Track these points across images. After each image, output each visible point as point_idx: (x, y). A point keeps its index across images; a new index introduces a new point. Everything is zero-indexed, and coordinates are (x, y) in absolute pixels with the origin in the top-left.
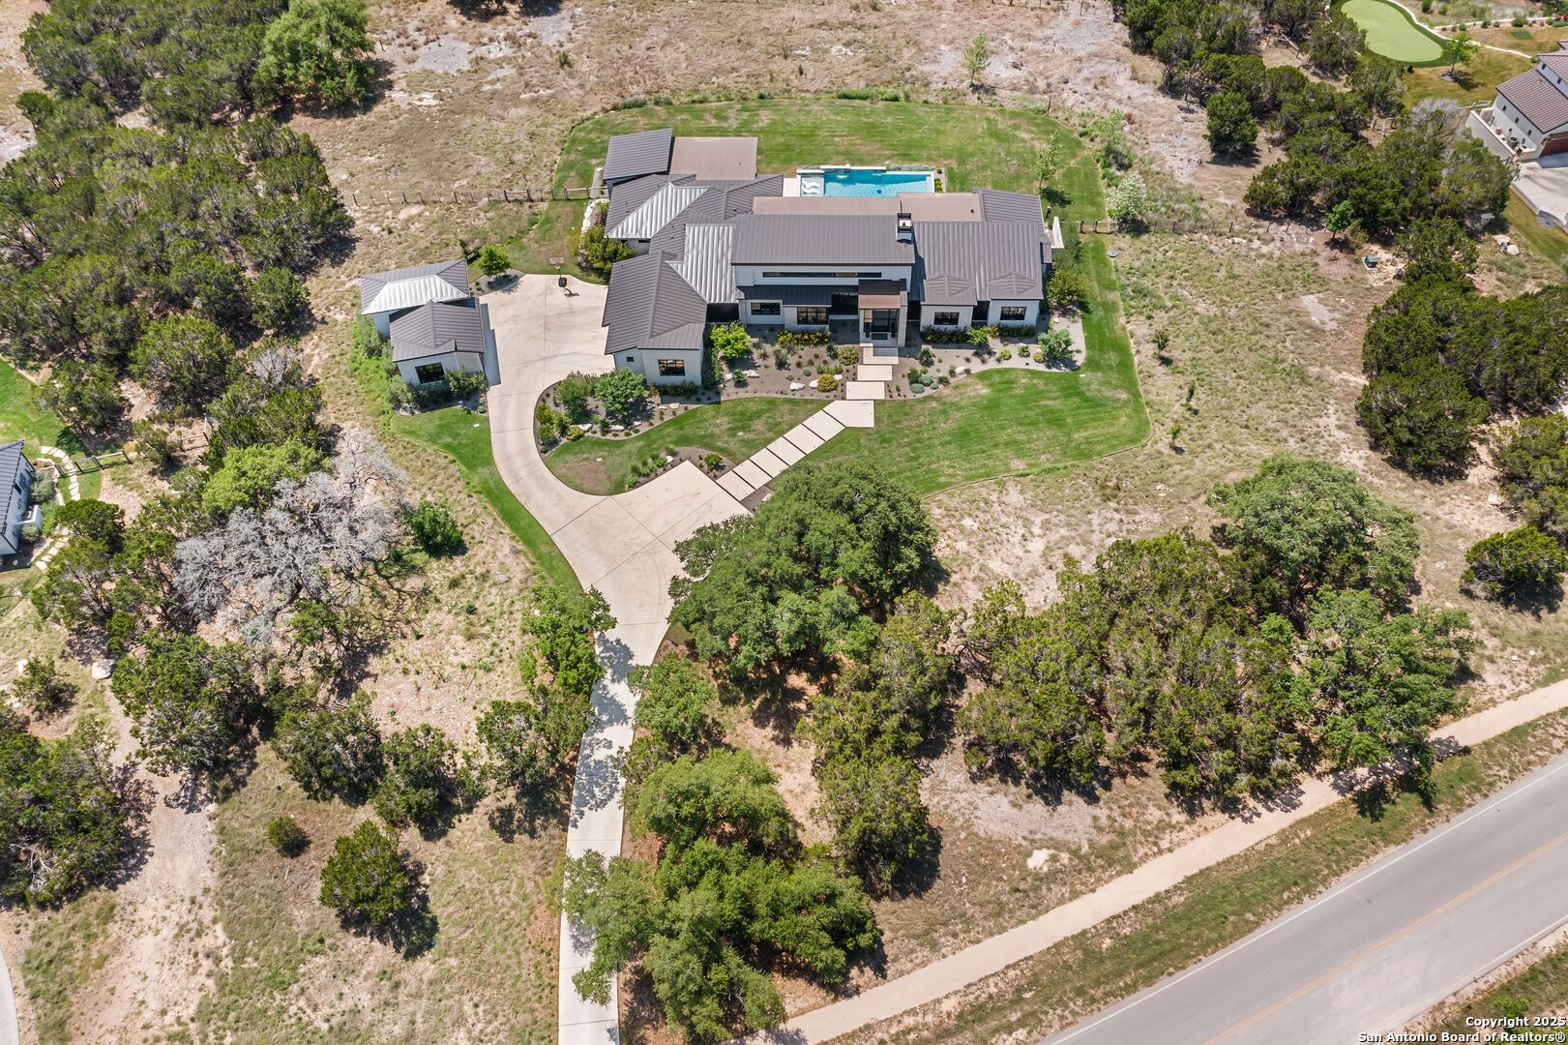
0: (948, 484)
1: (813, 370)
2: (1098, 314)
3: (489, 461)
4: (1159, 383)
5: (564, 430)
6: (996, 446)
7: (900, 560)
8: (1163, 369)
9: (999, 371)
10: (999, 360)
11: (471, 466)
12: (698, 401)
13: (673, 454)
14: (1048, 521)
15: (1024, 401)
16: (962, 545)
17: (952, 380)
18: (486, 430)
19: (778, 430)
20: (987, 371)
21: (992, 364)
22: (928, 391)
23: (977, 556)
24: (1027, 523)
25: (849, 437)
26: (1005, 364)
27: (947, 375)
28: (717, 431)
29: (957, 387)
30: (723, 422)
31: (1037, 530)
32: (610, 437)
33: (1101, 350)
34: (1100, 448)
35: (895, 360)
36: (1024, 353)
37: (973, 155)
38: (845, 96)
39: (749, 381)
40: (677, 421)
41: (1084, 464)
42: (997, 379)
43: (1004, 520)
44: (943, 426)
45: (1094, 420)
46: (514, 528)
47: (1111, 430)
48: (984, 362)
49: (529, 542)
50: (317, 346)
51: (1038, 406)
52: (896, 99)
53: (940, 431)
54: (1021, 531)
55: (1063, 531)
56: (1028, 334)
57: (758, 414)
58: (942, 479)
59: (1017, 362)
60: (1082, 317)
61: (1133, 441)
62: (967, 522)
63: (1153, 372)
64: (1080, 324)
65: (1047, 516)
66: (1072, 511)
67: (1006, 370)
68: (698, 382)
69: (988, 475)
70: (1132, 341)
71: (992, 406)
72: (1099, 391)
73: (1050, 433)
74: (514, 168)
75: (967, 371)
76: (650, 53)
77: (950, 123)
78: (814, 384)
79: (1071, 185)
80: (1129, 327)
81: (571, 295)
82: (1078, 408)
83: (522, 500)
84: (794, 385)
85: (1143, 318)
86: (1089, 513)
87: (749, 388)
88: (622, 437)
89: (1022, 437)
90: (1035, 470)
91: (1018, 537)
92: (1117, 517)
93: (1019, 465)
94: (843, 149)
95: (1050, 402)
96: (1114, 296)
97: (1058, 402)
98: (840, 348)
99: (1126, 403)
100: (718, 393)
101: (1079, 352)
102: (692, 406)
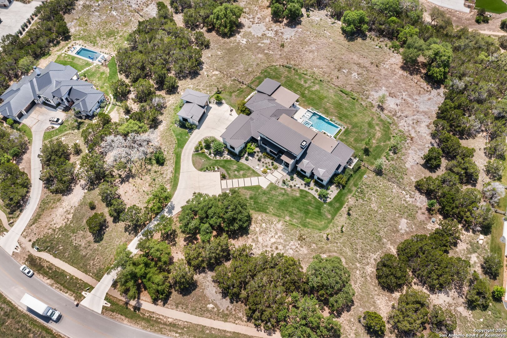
0: (268, 213)
1: (265, 165)
2: (345, 191)
3: (182, 148)
4: (342, 219)
5: (202, 149)
6: (287, 210)
8: (346, 216)
9: (307, 192)
10: (309, 189)
11: (178, 147)
12: (234, 158)
13: (218, 169)
14: (281, 236)
15: (304, 204)
16: (257, 229)
17: (293, 188)
18: (187, 140)
19: (244, 176)
20: (303, 190)
21: (307, 189)
22: (285, 187)
23: (258, 234)
24: (276, 233)
25: (258, 188)
26: (310, 191)
27: (293, 185)
28: (232, 168)
29: (292, 190)
30: (235, 167)
31: (276, 237)
32: (209, 156)
33: (336, 201)
34: (310, 226)
35: (285, 174)
36: (317, 191)
37: (358, 127)
38: (341, 91)
39: (249, 160)
40: (226, 161)
41: (302, 228)
42: (304, 193)
43: (272, 229)
44: (280, 198)
45: (316, 218)
46: (175, 167)
47: (317, 224)
48: (305, 187)
49: (176, 172)
50: (173, 98)
51: (306, 207)
52: (354, 99)
53: (278, 199)
54: (273, 235)
55: (282, 241)
56: (321, 186)
57: (243, 170)
58: (268, 211)
59: (313, 192)
60: (341, 190)
61: (319, 230)
62: (264, 225)
63: (343, 215)
64: (338, 191)
65: (282, 235)
66: (289, 238)
67: (309, 193)
68: (238, 153)
69: (279, 216)
70: (347, 204)
71: (295, 200)
72: (325, 212)
73: (302, 215)
74: (247, 72)
75: (299, 187)
76: (306, 52)
77: (361, 114)
78: (262, 169)
79: (374, 150)
80: (350, 200)
81: (231, 115)
82: (315, 213)
83: (181, 161)
84: (257, 167)
85: (355, 199)
86: (292, 240)
87: (248, 162)
88: (212, 158)
89: (295, 212)
90: (290, 222)
91: (271, 235)
92: (297, 245)
93: (287, 218)
94: (326, 107)
95: (310, 207)
96: (354, 189)
97: (312, 208)
98: (275, 163)
99: (328, 219)
100: (240, 159)
101: (330, 198)
102: (232, 159)
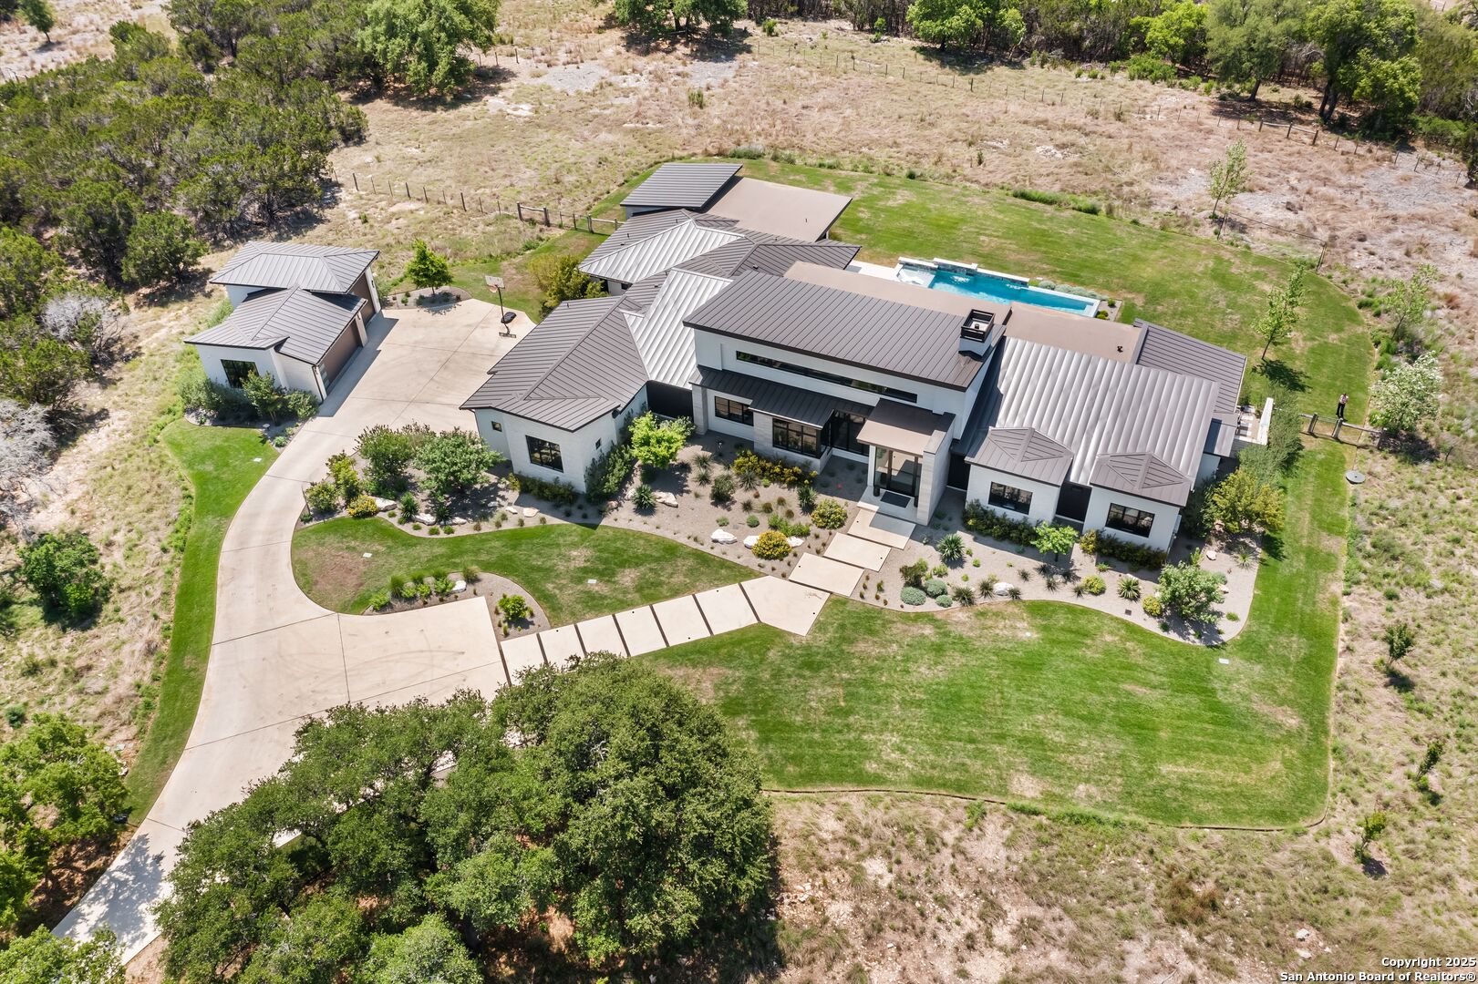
0: (878, 779)
1: (764, 520)
2: (1293, 564)
3: (227, 513)
4: (1375, 719)
5: (352, 493)
6: (1001, 738)
7: (648, 907)
8: (1391, 695)
9: (1071, 609)
10: (1079, 592)
11: (202, 510)
12: (568, 515)
13: (472, 581)
14: (1034, 924)
15: (1092, 675)
16: (840, 911)
17: (980, 601)
18: (261, 470)
19: (650, 593)
20: (1048, 604)
21: (1065, 594)
22: (930, 605)
23: (858, 945)
24: (991, 911)
25: (759, 639)
26: (1088, 601)
27: (974, 588)
28: (561, 567)
29: (983, 614)
30: (580, 556)
31: (1002, 935)
32: (408, 528)
33: (1277, 627)
34: (1206, 807)
35: (901, 541)
36: (1130, 593)
37: (1174, 295)
38: (1024, 196)
39: (660, 508)
40: (519, 537)
41: (1159, 829)
42: (1062, 620)
43: (948, 887)
44: (924, 671)
45: (1214, 749)
46: (179, 616)
47: (1242, 779)
48: (1051, 586)
49: (180, 646)
50: (178, 318)
51: (1115, 691)
52: (1093, 211)
53: (914, 678)
54: (971, 925)
55: (1057, 958)
56: (1147, 563)
57: (637, 561)
58: (871, 767)
59: (1110, 604)
60: (1262, 562)
61: (1279, 816)
62: (876, 867)
63: (1367, 694)
64: (1251, 575)
65: (1037, 912)
66: (1094, 920)
67: (1085, 611)
68: (582, 486)
69: (960, 788)
70: (1342, 628)
71: (1029, 665)
72: (1245, 697)
73: (1116, 747)
74: (557, 188)
75: (1015, 594)
76: (804, 112)
77: (1159, 253)
78: (752, 540)
79: (1317, 366)
80: (1346, 602)
81: (507, 335)
82: (1190, 717)
83: (221, 577)
84: (720, 534)
85: (1378, 594)
86: (1129, 936)
87: (653, 519)
88: (424, 533)
89: (1057, 737)
90: (1056, 809)
91: (958, 935)
92: (1187, 966)
93: (1027, 787)
94: (986, 250)
95: (1140, 691)
96: (1336, 545)
97: (1157, 694)
98: (821, 499)
99: (1289, 737)
100: (601, 514)
101: (1232, 618)
102: (552, 520)
